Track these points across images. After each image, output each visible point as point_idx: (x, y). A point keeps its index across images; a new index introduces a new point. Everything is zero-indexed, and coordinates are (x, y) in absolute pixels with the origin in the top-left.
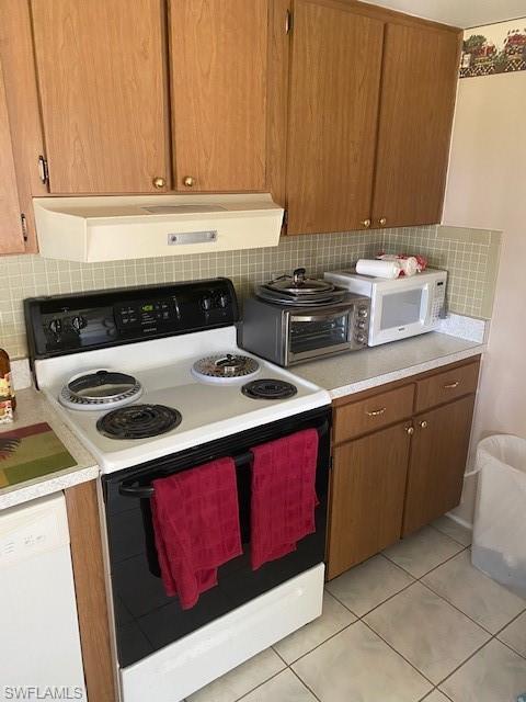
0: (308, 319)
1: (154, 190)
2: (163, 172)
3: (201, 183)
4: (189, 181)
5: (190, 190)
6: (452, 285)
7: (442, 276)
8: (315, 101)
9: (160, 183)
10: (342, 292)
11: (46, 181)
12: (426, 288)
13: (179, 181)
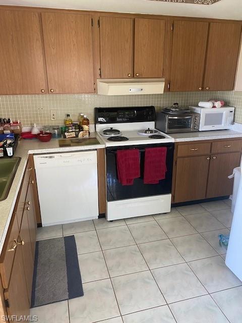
0: (176, 118)
1: (127, 77)
2: (131, 72)
3: (142, 75)
4: (137, 75)
5: (138, 77)
6: (237, 113)
7: (232, 109)
8: (180, 50)
9: (129, 75)
10: (189, 111)
11: (100, 75)
12: (224, 113)
13: (135, 75)
